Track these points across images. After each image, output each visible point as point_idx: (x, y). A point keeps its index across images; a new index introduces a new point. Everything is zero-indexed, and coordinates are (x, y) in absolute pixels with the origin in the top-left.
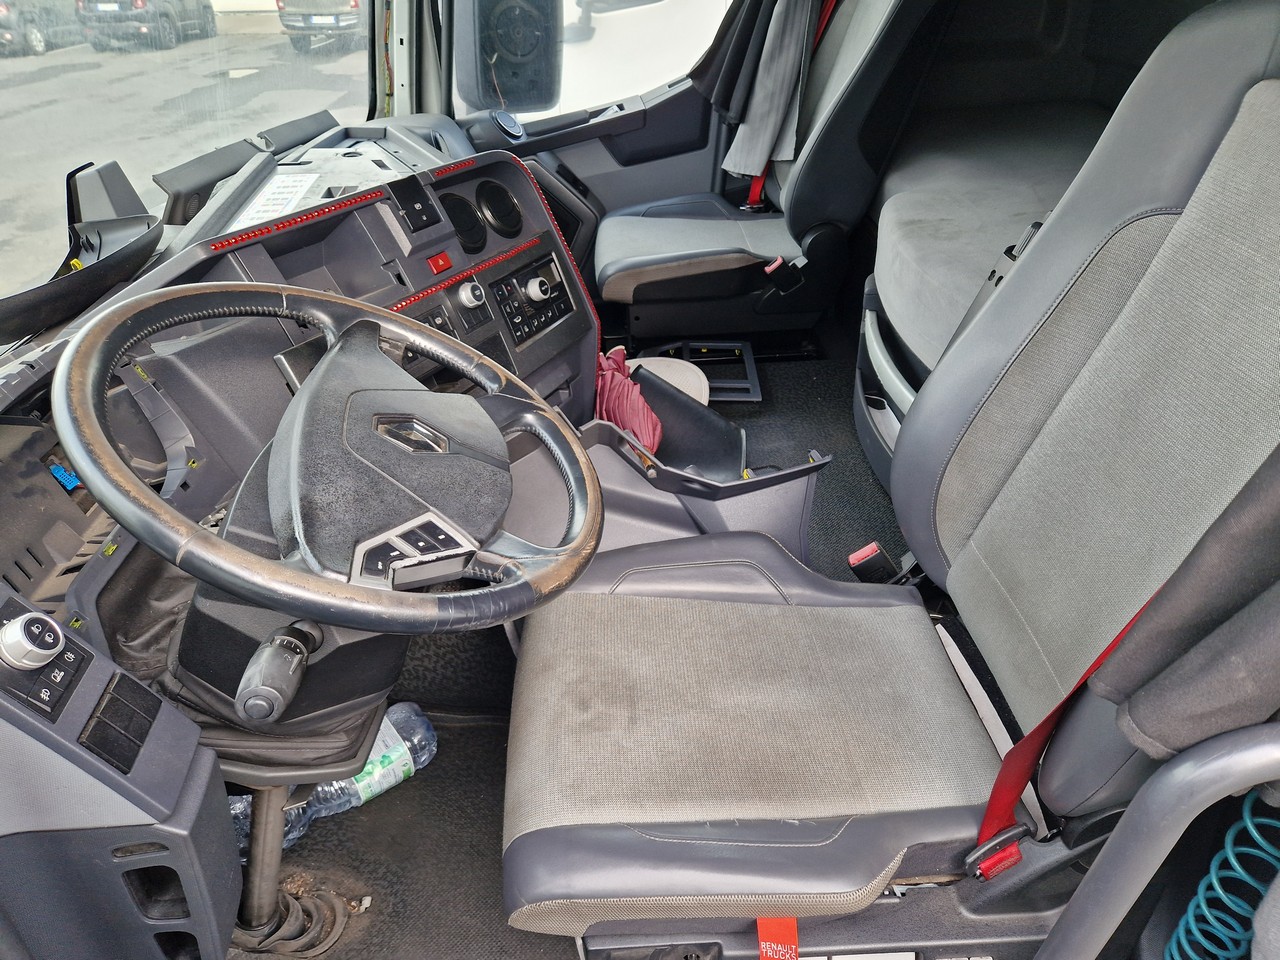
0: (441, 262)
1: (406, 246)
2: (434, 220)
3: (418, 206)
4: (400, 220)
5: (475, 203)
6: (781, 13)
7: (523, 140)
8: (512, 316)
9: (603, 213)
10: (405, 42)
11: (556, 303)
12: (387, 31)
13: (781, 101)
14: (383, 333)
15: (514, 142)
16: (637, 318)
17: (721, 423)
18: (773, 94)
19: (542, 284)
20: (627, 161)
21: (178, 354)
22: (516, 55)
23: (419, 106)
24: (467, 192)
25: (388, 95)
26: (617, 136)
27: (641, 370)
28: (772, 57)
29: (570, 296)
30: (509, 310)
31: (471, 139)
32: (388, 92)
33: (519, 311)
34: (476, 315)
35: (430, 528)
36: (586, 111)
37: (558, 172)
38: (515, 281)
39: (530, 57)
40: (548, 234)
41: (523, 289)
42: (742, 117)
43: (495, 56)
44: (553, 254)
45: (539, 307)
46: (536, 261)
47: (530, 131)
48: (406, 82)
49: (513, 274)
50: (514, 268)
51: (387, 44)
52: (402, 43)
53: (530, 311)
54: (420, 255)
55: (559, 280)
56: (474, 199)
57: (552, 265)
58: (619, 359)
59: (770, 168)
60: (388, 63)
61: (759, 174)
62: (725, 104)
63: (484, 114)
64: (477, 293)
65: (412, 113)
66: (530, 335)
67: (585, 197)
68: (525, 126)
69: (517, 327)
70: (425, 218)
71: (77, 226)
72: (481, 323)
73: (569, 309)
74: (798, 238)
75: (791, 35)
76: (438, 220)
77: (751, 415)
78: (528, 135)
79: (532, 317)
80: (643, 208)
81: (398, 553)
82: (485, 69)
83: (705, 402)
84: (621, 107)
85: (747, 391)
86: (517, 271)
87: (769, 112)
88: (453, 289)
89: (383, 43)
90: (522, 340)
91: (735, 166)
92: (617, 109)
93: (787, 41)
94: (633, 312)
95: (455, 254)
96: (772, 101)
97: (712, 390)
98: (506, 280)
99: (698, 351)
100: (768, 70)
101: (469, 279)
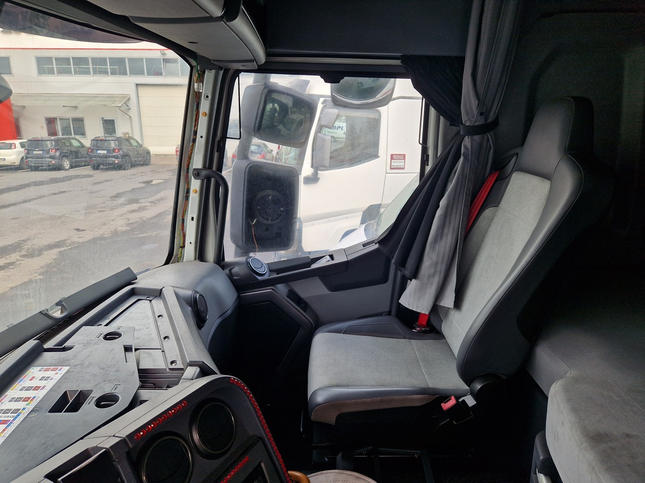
6: (442, 215)
7: (266, 277)
9: (317, 325)
10: (195, 219)
12: (185, 212)
13: (442, 268)
15: (259, 278)
18: (437, 263)
20: (333, 289)
22: (269, 220)
23: (201, 255)
25: (181, 247)
26: (330, 275)
28: (436, 240)
31: (230, 276)
32: (181, 245)
37: (287, 296)
39: (277, 221)
42: (415, 275)
43: (255, 221)
44: (263, 465)
47: (273, 268)
48: (193, 241)
51: (183, 220)
52: (192, 219)
59: (436, 308)
60: (183, 230)
61: (427, 313)
62: (402, 263)
63: (242, 258)
65: (195, 259)
67: (305, 312)
68: (269, 265)
74: (468, 380)
75: (449, 227)
78: (270, 272)
80: (344, 326)
82: (248, 227)
84: (331, 257)
87: (434, 275)
89: (181, 218)
91: (409, 305)
92: (328, 258)
93: (446, 231)
96: (435, 268)
100: (433, 248)
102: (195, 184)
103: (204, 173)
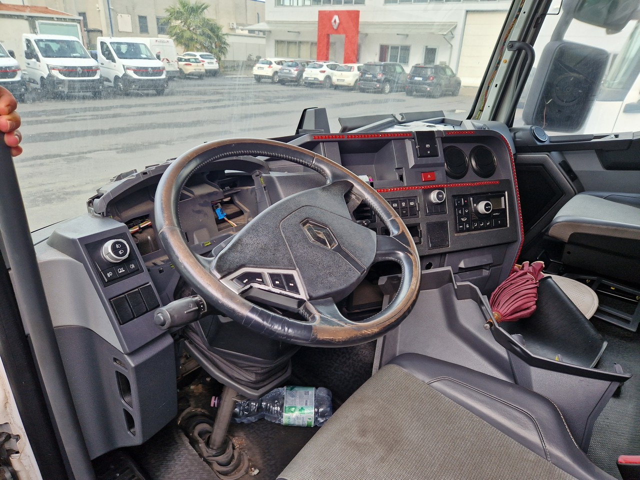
0: (429, 176)
1: (412, 162)
2: (434, 154)
3: (428, 146)
4: (415, 150)
5: (468, 156)
7: (545, 143)
8: (461, 216)
9: (580, 191)
11: (496, 218)
12: (492, 80)
14: (354, 190)
16: (569, 253)
17: (592, 331)
19: (487, 205)
20: (608, 167)
21: (277, 177)
22: (563, 101)
23: (494, 117)
24: (466, 149)
25: (480, 110)
26: (607, 151)
27: (549, 279)
29: (508, 219)
30: (460, 212)
33: (467, 215)
34: (438, 208)
35: (290, 278)
36: (592, 135)
37: (560, 164)
38: (471, 199)
39: (571, 104)
40: (508, 182)
41: (475, 205)
43: (550, 101)
44: (506, 193)
45: (481, 217)
46: (491, 193)
47: (552, 140)
48: (491, 106)
49: (471, 195)
50: (474, 192)
51: (489, 87)
52: (496, 86)
53: (475, 217)
54: (418, 170)
55: (503, 207)
56: (469, 153)
57: (503, 198)
58: (538, 268)
60: (486, 95)
63: (529, 127)
64: (441, 196)
65: (489, 120)
66: (468, 230)
67: (572, 181)
68: (550, 137)
69: (461, 223)
70: (429, 152)
71: (300, 130)
72: (437, 213)
73: (504, 224)
76: (437, 156)
77: (623, 338)
78: (550, 142)
79: (475, 221)
80: (606, 194)
81: (261, 280)
82: (541, 106)
83: (589, 316)
84: (616, 136)
85: (627, 322)
86: (476, 194)
88: (428, 191)
89: (487, 86)
90: (462, 231)
92: (613, 136)
94: (568, 248)
95: (440, 175)
97: (598, 311)
98: (466, 197)
99: (607, 288)
101: (442, 189)
102: (508, 55)
103: (517, 45)
